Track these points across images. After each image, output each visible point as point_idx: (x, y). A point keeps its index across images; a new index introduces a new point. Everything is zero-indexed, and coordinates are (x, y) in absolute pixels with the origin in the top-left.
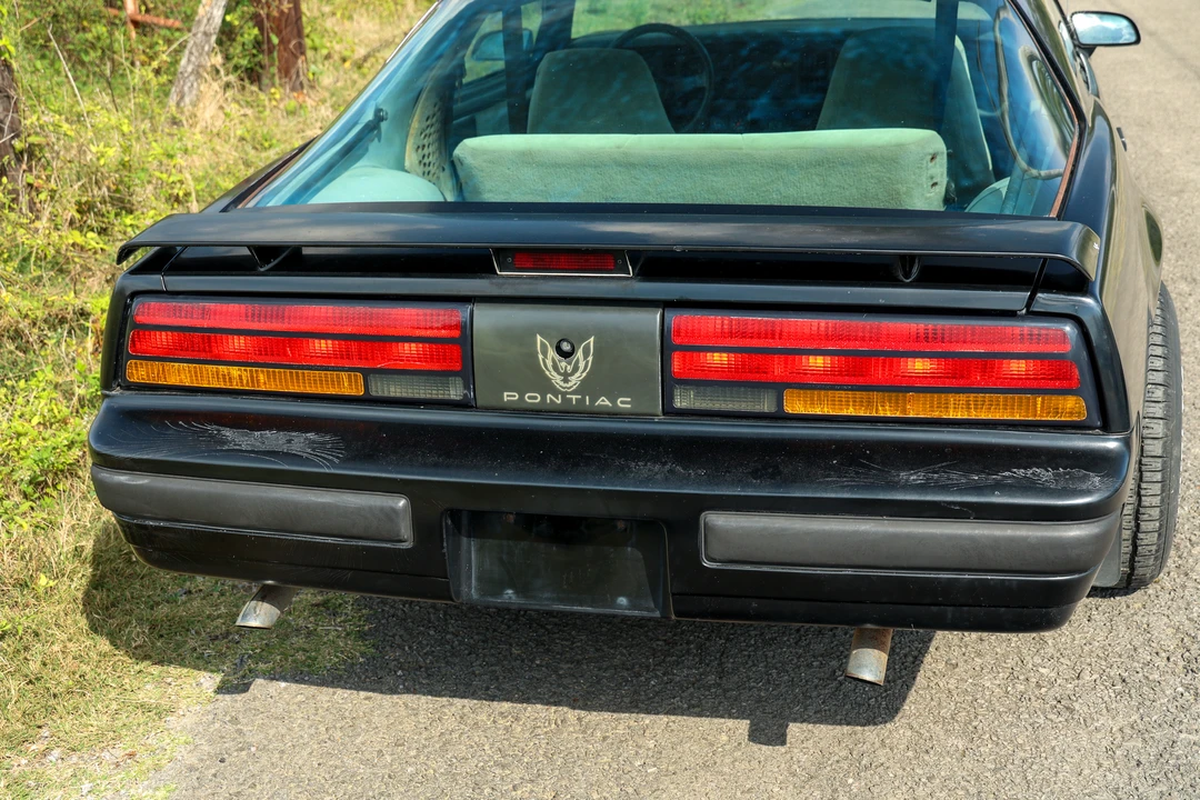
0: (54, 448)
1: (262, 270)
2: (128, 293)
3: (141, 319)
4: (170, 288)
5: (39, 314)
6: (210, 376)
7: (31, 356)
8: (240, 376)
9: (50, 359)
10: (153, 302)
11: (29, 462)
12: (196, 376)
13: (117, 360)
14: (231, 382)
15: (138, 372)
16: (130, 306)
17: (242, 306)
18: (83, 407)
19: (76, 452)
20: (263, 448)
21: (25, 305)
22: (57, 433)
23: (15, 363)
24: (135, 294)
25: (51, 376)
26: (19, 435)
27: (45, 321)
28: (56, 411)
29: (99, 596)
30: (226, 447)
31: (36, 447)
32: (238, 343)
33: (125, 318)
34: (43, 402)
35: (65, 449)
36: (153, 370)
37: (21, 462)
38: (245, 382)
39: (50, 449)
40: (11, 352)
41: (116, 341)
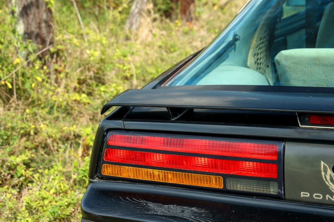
0: (60, 207)
1: (173, 119)
2: (105, 129)
3: (111, 143)
4: (126, 127)
5: (58, 136)
6: (143, 174)
7: (51, 157)
8: (159, 175)
9: (61, 159)
10: (117, 135)
11: (48, 213)
12: (136, 174)
13: (98, 164)
14: (154, 178)
15: (108, 170)
16: (106, 136)
17: (162, 138)
18: (75, 185)
19: (71, 209)
20: (169, 214)
21: (50, 130)
22: (62, 198)
23: (43, 161)
24: (109, 130)
25: (61, 168)
26: (43, 199)
27: (60, 139)
28: (62, 187)
30: (150, 213)
31: (52, 205)
32: (159, 157)
33: (103, 142)
34: (56, 182)
35: (66, 207)
36: (115, 169)
37: (44, 213)
38: (161, 178)
39: (58, 207)
40: (42, 155)
41: (98, 153)
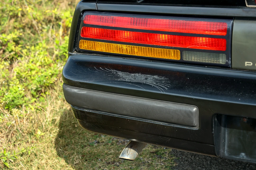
0: (45, 76)
1: (139, 2)
2: (81, 10)
3: (87, 22)
4: (99, 9)
5: (42, 18)
6: (114, 48)
7: (36, 36)
8: (127, 49)
9: (44, 38)
10: (92, 15)
11: (35, 81)
12: (108, 48)
13: (75, 39)
14: (122, 51)
15: (84, 45)
16: (82, 16)
17: (130, 18)
18: (57, 59)
19: (54, 79)
20: (135, 81)
21: (35, 13)
22: (47, 70)
23: (30, 39)
24: (84, 11)
25: (45, 45)
26: (31, 70)
27: (43, 21)
28: (46, 60)
29: (61, 141)
30: (119, 80)
31: (38, 75)
32: (127, 34)
33: (80, 21)
34: (41, 56)
35: (50, 77)
36: (90, 44)
37: (32, 81)
38: (128, 51)
39: (44, 77)
40: (29, 34)
41: (75, 31)
